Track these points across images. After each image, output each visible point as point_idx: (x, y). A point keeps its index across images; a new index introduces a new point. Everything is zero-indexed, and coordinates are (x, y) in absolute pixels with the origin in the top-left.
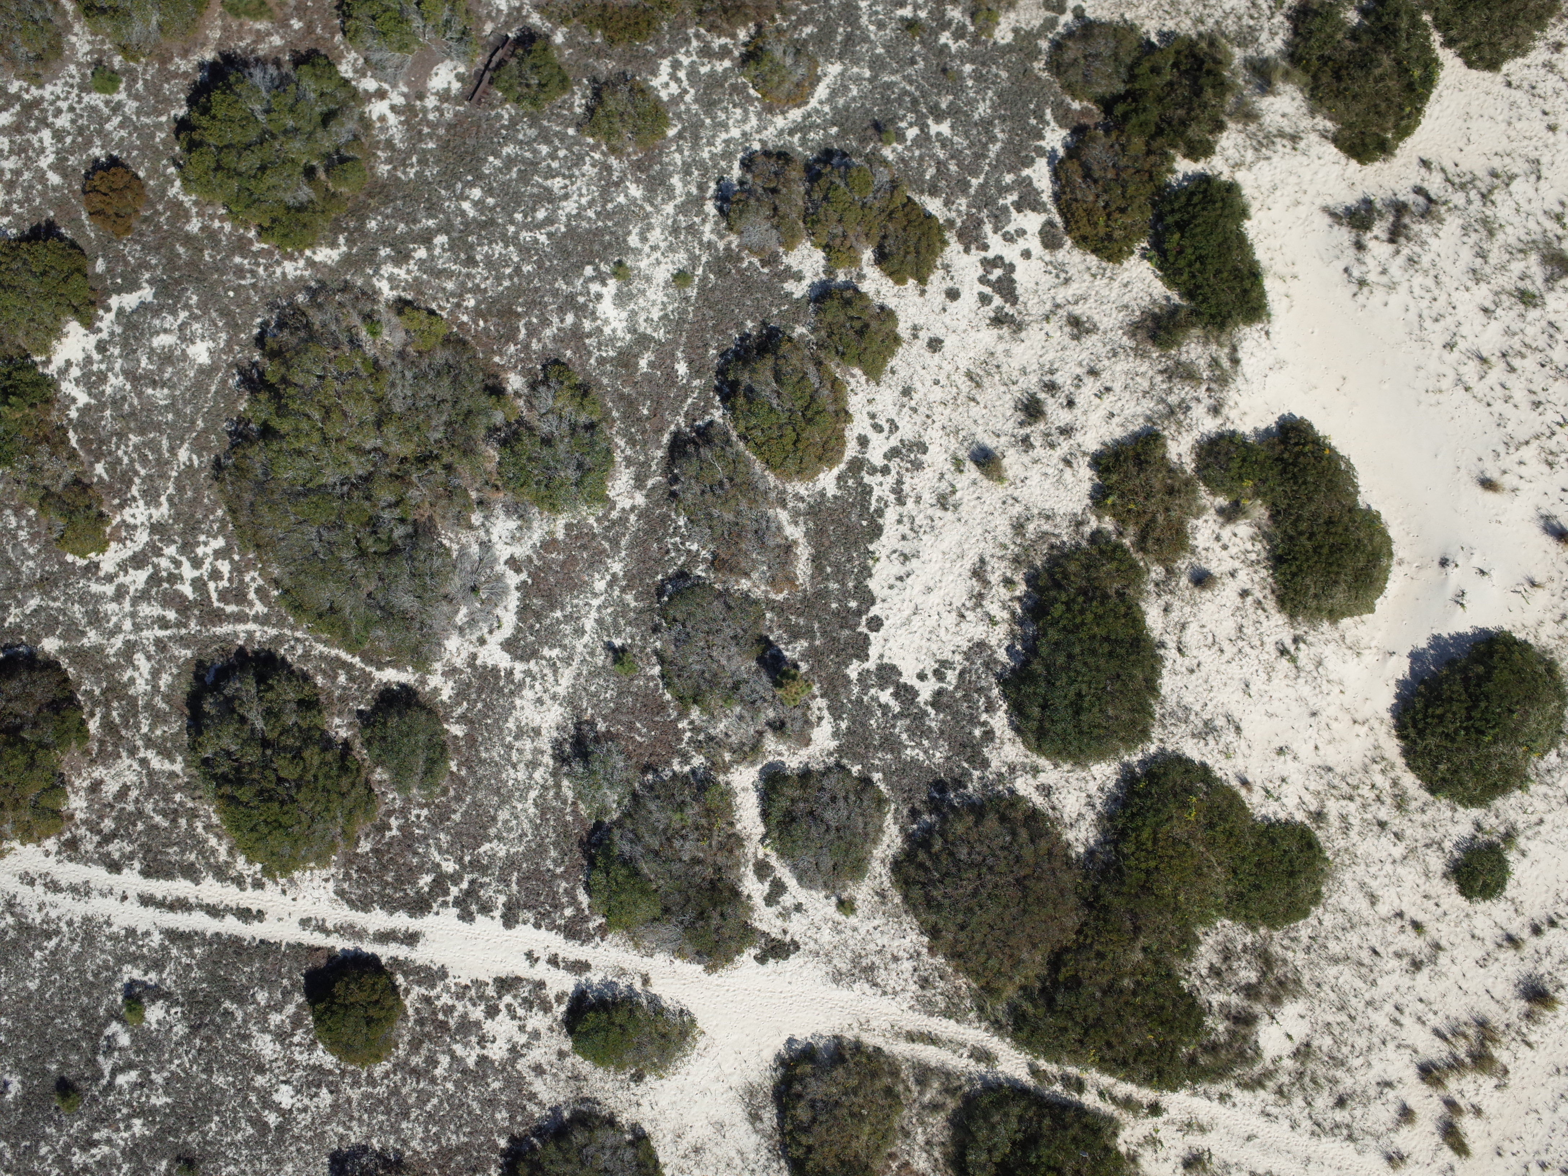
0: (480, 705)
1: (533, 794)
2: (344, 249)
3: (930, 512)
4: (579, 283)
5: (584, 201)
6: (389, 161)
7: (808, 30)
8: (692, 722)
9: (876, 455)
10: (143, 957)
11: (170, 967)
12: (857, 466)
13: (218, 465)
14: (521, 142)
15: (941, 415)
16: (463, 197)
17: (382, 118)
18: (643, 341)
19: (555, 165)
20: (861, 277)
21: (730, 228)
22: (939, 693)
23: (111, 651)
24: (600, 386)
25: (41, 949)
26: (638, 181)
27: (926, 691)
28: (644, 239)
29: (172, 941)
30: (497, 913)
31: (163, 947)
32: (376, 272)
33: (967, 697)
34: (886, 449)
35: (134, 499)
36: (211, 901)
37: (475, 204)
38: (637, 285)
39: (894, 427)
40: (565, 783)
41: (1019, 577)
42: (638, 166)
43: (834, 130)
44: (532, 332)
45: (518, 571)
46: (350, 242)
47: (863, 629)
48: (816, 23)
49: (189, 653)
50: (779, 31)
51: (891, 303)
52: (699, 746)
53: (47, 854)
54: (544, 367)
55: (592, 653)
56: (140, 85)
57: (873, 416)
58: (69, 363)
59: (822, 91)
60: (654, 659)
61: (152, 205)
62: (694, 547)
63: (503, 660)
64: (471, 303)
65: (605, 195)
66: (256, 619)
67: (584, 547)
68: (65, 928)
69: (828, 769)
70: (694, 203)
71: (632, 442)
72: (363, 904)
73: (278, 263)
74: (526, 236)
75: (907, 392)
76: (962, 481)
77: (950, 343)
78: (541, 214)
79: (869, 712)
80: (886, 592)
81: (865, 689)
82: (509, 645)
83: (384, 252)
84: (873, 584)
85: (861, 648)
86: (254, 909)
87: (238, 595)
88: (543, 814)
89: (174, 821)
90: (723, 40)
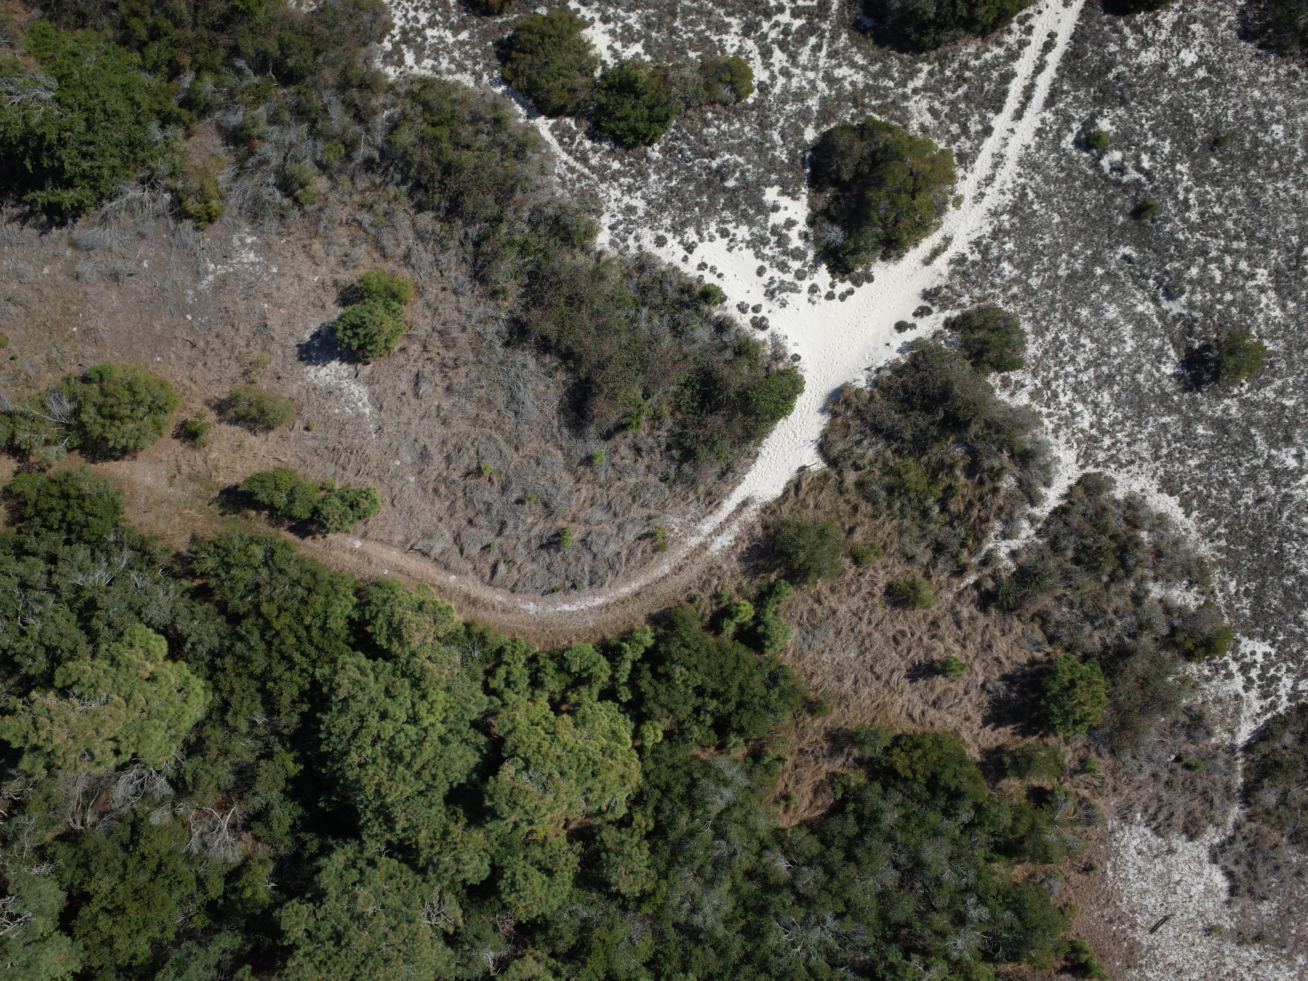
10: (1059, 130)
11: (1072, 111)
23: (827, 92)
25: (1032, 203)
29: (1053, 104)
31: (1056, 113)
35: (720, 41)
36: (1031, 69)
49: (844, 36)
53: (964, 178)
58: (610, 47)
68: (1022, 180)
86: (1045, 39)
89: (965, 80)
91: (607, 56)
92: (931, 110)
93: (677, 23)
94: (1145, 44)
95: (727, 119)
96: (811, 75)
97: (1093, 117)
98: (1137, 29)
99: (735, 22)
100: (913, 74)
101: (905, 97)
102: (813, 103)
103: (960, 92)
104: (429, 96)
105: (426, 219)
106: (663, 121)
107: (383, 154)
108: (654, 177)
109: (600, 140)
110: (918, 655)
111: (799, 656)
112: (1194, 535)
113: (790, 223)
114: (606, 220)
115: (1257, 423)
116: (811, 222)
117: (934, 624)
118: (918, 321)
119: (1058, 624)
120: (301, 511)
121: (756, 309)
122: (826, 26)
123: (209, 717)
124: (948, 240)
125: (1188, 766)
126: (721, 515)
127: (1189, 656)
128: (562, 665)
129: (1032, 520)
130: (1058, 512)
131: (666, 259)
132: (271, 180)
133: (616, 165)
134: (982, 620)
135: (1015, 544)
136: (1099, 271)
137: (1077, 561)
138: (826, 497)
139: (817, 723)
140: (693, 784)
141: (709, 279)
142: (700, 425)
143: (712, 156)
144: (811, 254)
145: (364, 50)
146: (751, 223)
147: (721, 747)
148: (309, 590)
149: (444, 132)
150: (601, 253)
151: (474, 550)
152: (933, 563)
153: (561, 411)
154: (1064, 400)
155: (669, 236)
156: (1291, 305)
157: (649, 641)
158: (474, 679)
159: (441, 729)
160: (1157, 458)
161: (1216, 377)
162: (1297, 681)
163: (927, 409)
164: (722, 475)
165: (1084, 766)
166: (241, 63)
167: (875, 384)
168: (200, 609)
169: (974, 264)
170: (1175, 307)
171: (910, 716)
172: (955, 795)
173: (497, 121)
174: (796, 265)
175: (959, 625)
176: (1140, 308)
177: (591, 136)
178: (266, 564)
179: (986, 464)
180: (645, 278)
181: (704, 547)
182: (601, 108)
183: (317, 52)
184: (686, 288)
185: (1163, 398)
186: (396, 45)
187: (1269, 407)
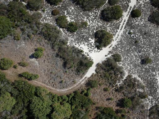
10: (126, 32)
23: (97, 26)
25: (122, 41)
29: (125, 28)
31: (126, 30)
35: (84, 19)
36: (123, 24)
49: (99, 19)
53: (114, 37)
56: (45, 8)
61: (57, 9)
66: (98, 12)
68: (121, 38)
86: (124, 20)
89: (114, 25)
91: (69, 21)
92: (110, 29)
93: (78, 17)
94: (137, 21)
95: (84, 29)
96: (95, 24)
97: (130, 30)
98: (135, 19)
99: (86, 17)
100: (108, 24)
101: (107, 27)
102: (95, 27)
103: (114, 27)
104: (47, 25)
105: (46, 41)
106: (76, 29)
107: (41, 32)
108: (75, 36)
109: (69, 31)
110: (107, 97)
111: (92, 97)
112: (143, 83)
113: (92, 42)
114: (69, 41)
115: (150, 69)
116: (95, 42)
117: (110, 93)
118: (108, 55)
119: (125, 94)
120: (29, 77)
121: (87, 53)
122: (97, 18)
123: (16, 104)
124: (112, 45)
125: (142, 112)
126: (83, 79)
127: (142, 98)
128: (62, 98)
129: (122, 80)
130: (125, 80)
131: (76, 47)
132: (26, 35)
133: (70, 35)
134: (116, 93)
135: (120, 83)
136: (131, 49)
137: (128, 86)
138: (96, 77)
139: (95, 106)
140: (78, 114)
141: (82, 49)
142: (80, 68)
143: (82, 34)
144: (95, 46)
145: (39, 20)
146: (87, 42)
147: (82, 109)
148: (30, 88)
149: (49, 30)
150: (68, 45)
151: (51, 83)
152: (109, 86)
153: (63, 65)
154: (126, 65)
155: (77, 44)
156: (154, 54)
157: (73, 95)
158: (50, 100)
159: (46, 106)
160: (138, 73)
161: (145, 63)
162: (155, 101)
163: (109, 66)
164: (83, 74)
165: (128, 112)
166: (23, 21)
167: (102, 63)
168: (15, 90)
169: (115, 48)
170: (140, 54)
171: (106, 105)
172: (112, 116)
173: (55, 29)
174: (93, 48)
175: (113, 93)
176: (136, 54)
177: (67, 31)
178: (24, 84)
179: (116, 73)
180: (74, 49)
181: (80, 83)
182: (69, 28)
183: (33, 20)
184: (79, 50)
185: (139, 65)
186: (43, 19)
187: (152, 67)
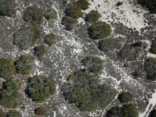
0: (124, 87)
1: (138, 83)
2: (57, 85)
3: (122, 15)
4: (72, 54)
5: (61, 49)
6: (46, 75)
7: (46, 9)
8: (138, 59)
9: (111, 20)
12: (112, 24)
13: (81, 110)
14: (50, 56)
15: (110, 8)
16: (55, 66)
17: (40, 73)
18: (83, 48)
19: (54, 52)
20: (86, 13)
21: (71, 30)
22: (148, 23)
24: (87, 56)
26: (60, 41)
27: (147, 25)
28: (69, 43)
30: (152, 93)
32: (62, 81)
33: (150, 19)
34: (111, 18)
37: (56, 65)
38: (75, 46)
39: (108, 16)
40: (139, 79)
41: (138, 5)
42: (58, 40)
43: (62, 10)
44: (77, 63)
45: (109, 76)
46: (56, 83)
47: (135, 31)
48: (45, 7)
50: (45, 13)
51: (91, 10)
52: (142, 59)
54: (82, 63)
55: (123, 69)
56: (26, 104)
57: (106, 19)
59: (56, 10)
60: (127, 61)
61: (43, 107)
62: (115, 51)
63: (120, 81)
64: (70, 70)
65: (61, 46)
66: (102, 112)
67: (108, 66)
69: (152, 43)
70: (66, 34)
71: (96, 54)
72: (145, 110)
73: (56, 94)
74: (63, 59)
75: (104, 12)
76: (120, 9)
77: (99, 3)
78: (61, 56)
79: (146, 34)
80: (131, 26)
81: (143, 34)
82: (118, 80)
83: (59, 79)
84: (129, 27)
85: (137, 32)
87: (98, 113)
88: (142, 83)
90: (44, 21)
